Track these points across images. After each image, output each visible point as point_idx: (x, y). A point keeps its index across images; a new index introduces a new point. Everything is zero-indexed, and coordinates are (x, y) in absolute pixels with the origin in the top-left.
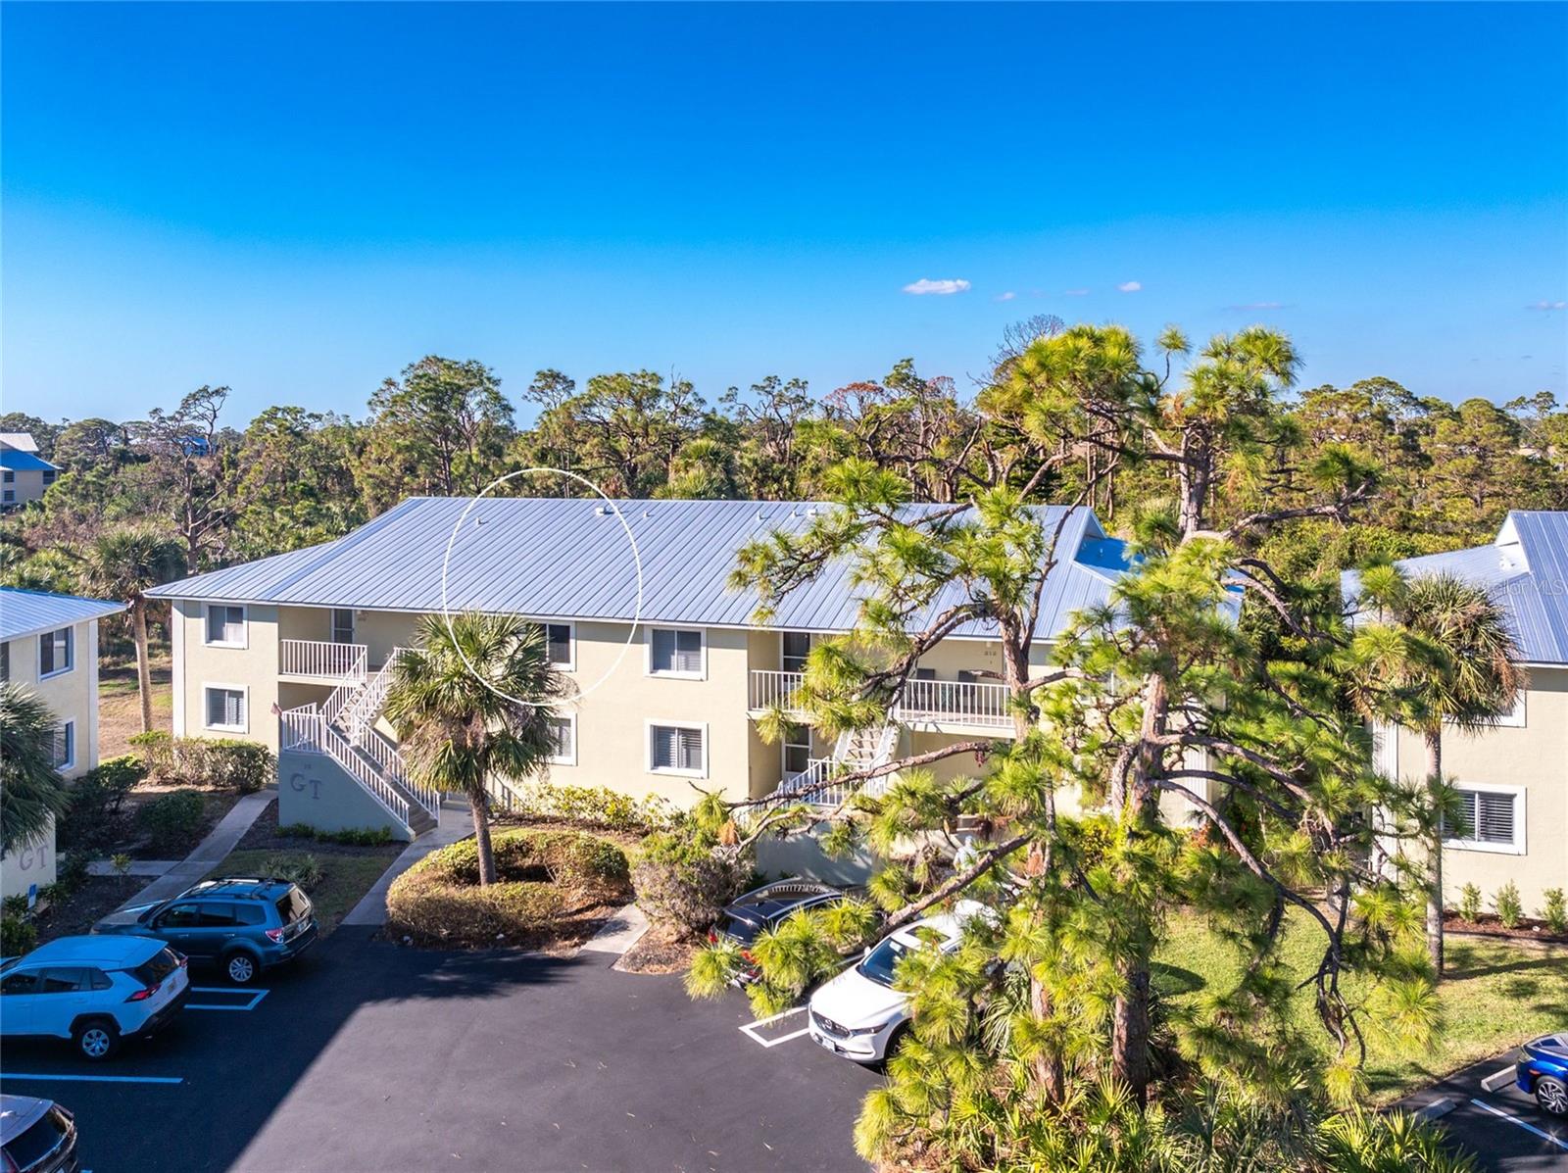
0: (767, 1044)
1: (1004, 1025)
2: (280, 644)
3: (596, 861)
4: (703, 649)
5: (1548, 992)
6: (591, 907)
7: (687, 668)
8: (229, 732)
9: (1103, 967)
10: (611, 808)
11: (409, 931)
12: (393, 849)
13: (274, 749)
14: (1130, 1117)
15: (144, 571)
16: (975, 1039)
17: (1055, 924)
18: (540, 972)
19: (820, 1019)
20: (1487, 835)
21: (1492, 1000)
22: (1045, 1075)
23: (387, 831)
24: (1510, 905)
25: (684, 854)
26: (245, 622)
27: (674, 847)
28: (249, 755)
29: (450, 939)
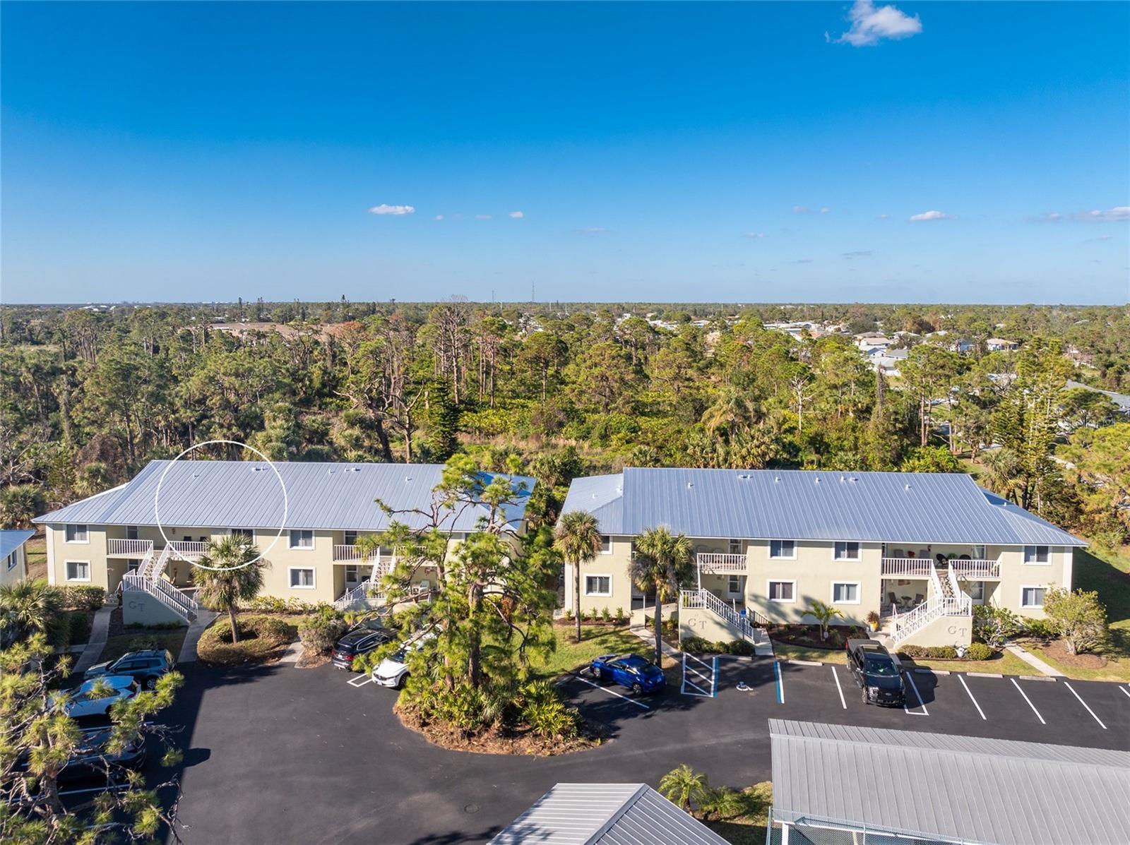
0: (358, 686)
1: (437, 670)
2: (107, 541)
3: (278, 627)
4: (313, 538)
5: (611, 642)
6: (278, 646)
7: (306, 545)
8: (80, 581)
9: (462, 652)
10: (276, 605)
11: (209, 662)
12: (183, 630)
13: (106, 588)
14: (473, 692)
15: (29, 510)
16: (428, 674)
17: (450, 642)
18: (268, 671)
19: (377, 676)
20: (601, 591)
21: (593, 647)
22: (449, 683)
23: (179, 622)
24: (606, 613)
25: (320, 625)
26: (88, 532)
27: (316, 622)
28: (97, 592)
29: (228, 663)
